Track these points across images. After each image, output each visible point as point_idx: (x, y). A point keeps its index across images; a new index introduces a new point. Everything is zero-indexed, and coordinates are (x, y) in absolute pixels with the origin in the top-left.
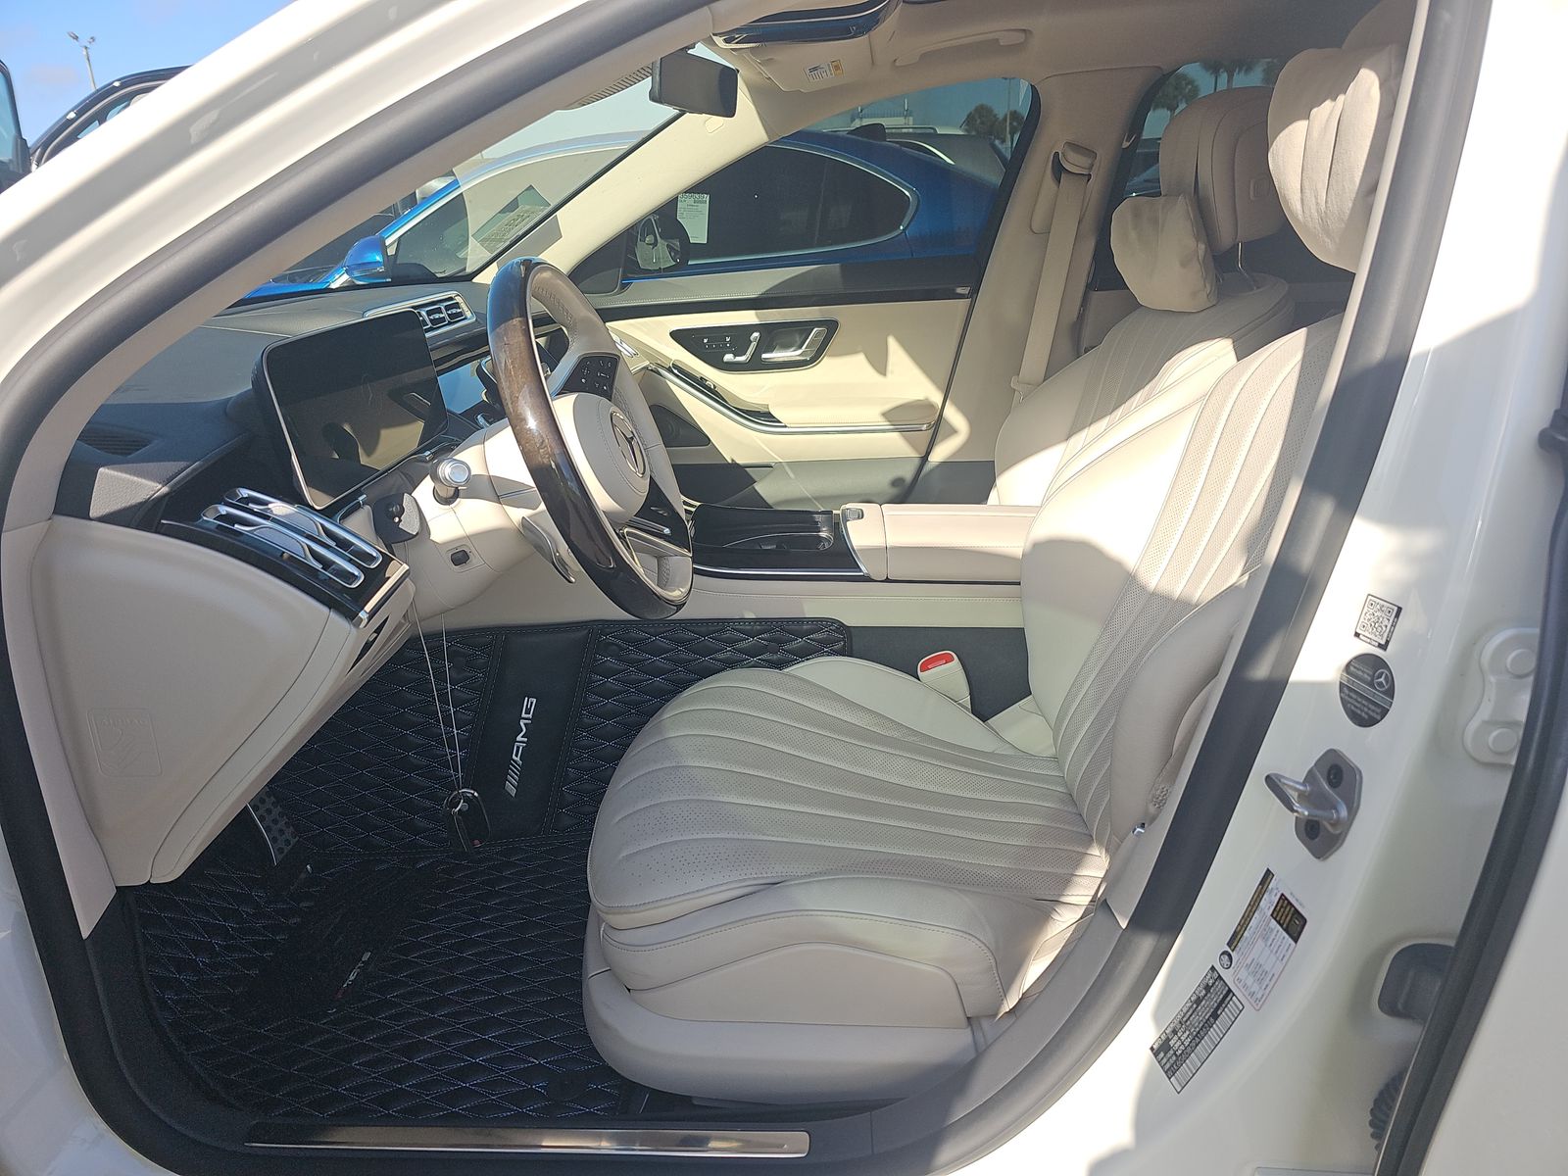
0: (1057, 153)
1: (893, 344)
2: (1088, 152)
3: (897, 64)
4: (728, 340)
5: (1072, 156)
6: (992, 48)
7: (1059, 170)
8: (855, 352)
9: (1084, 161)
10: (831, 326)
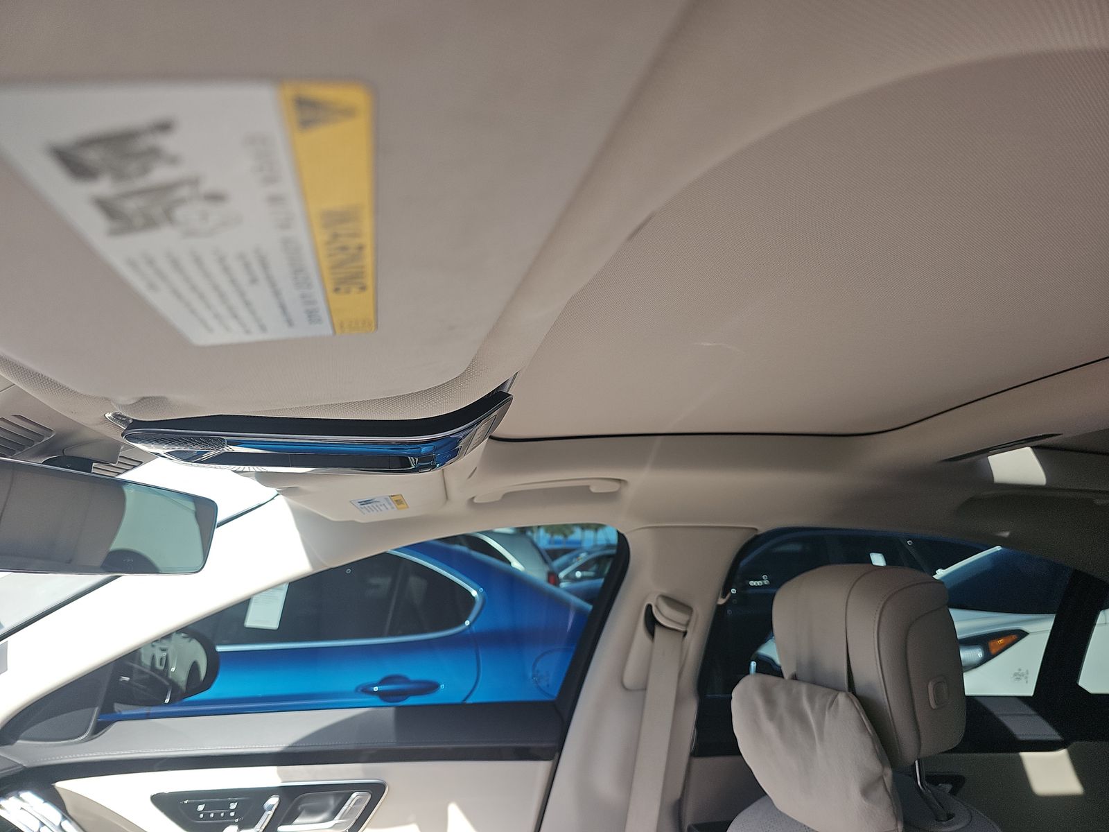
0: (649, 607)
1: (454, 811)
2: (683, 607)
3: (475, 501)
4: (233, 806)
5: (666, 610)
6: (581, 494)
7: (651, 623)
8: (406, 823)
9: (681, 617)
10: (376, 791)
